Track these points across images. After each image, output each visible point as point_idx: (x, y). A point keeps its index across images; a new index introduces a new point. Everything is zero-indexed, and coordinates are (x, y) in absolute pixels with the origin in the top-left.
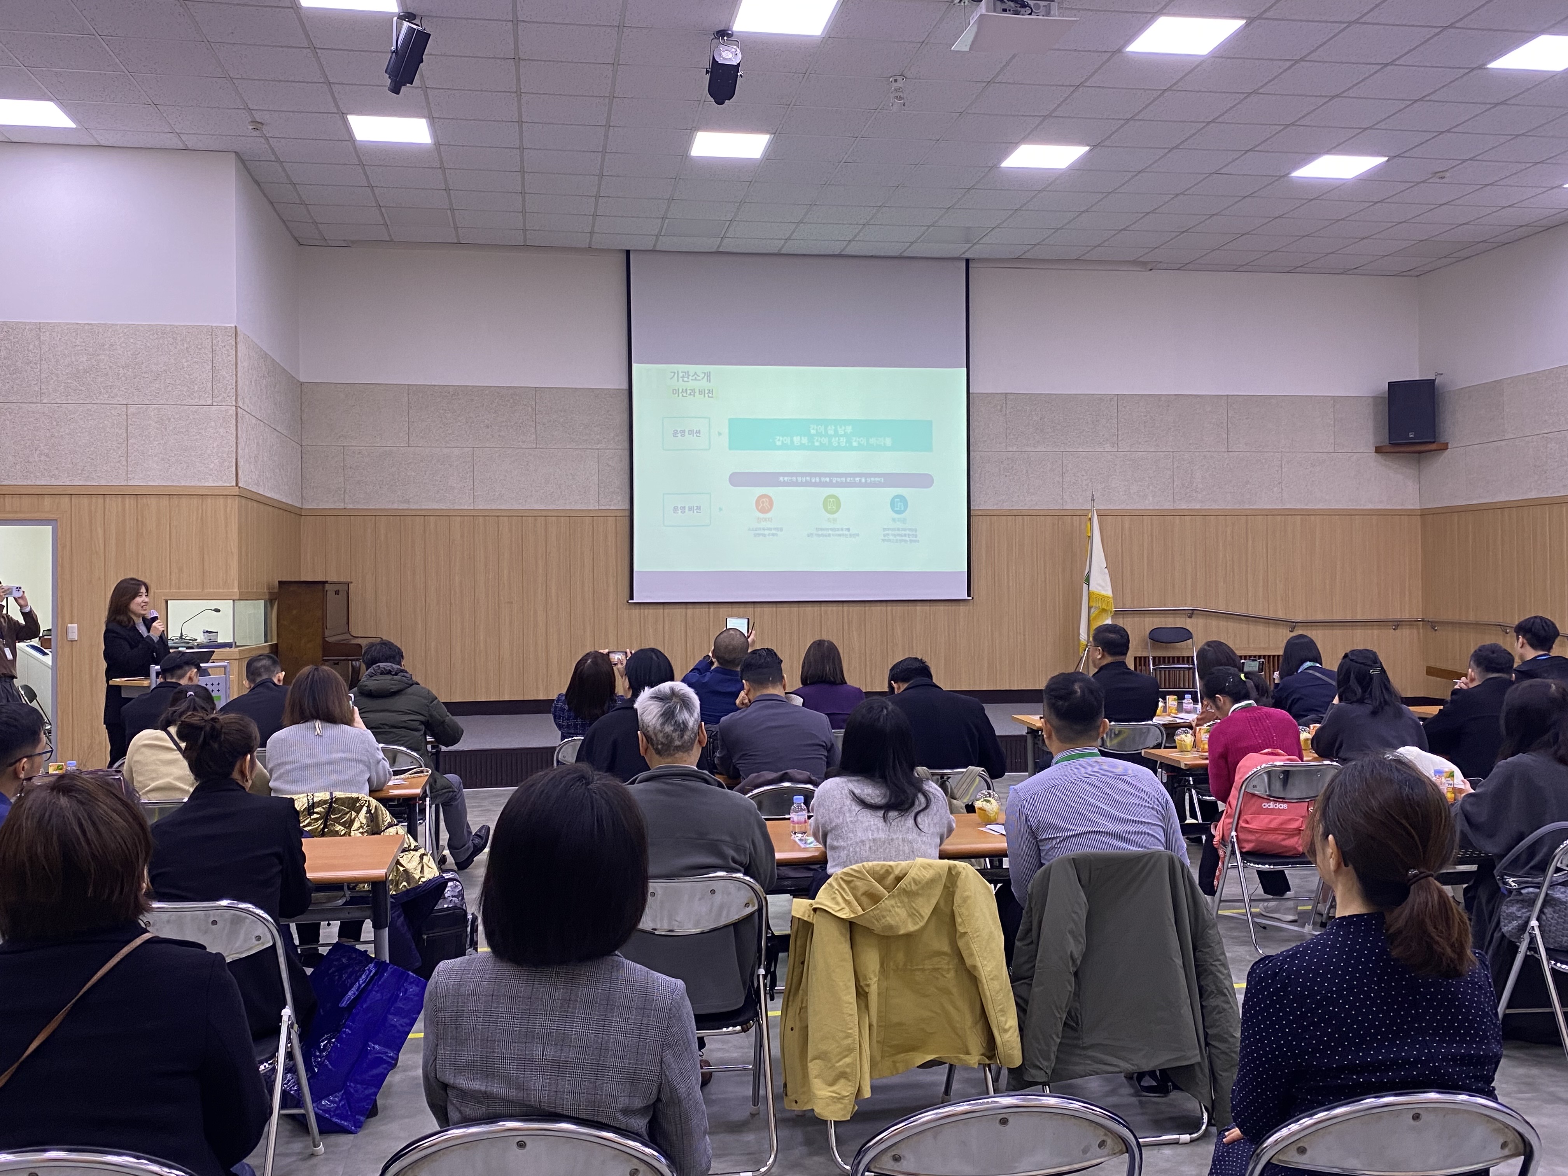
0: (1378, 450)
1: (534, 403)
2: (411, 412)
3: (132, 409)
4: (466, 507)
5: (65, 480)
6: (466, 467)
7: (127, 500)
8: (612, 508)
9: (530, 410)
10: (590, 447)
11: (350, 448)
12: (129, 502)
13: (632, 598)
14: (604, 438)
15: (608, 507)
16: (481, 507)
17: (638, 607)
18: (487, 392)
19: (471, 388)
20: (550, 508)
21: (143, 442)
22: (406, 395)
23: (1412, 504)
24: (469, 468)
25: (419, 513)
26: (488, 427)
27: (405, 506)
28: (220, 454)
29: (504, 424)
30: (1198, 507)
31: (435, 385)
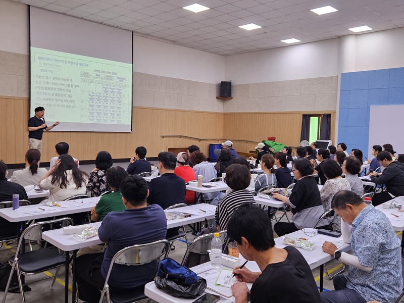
0: (217, 98)
10: (14, 74)
14: (19, 71)
15: (20, 96)
23: (222, 111)
30: (182, 109)
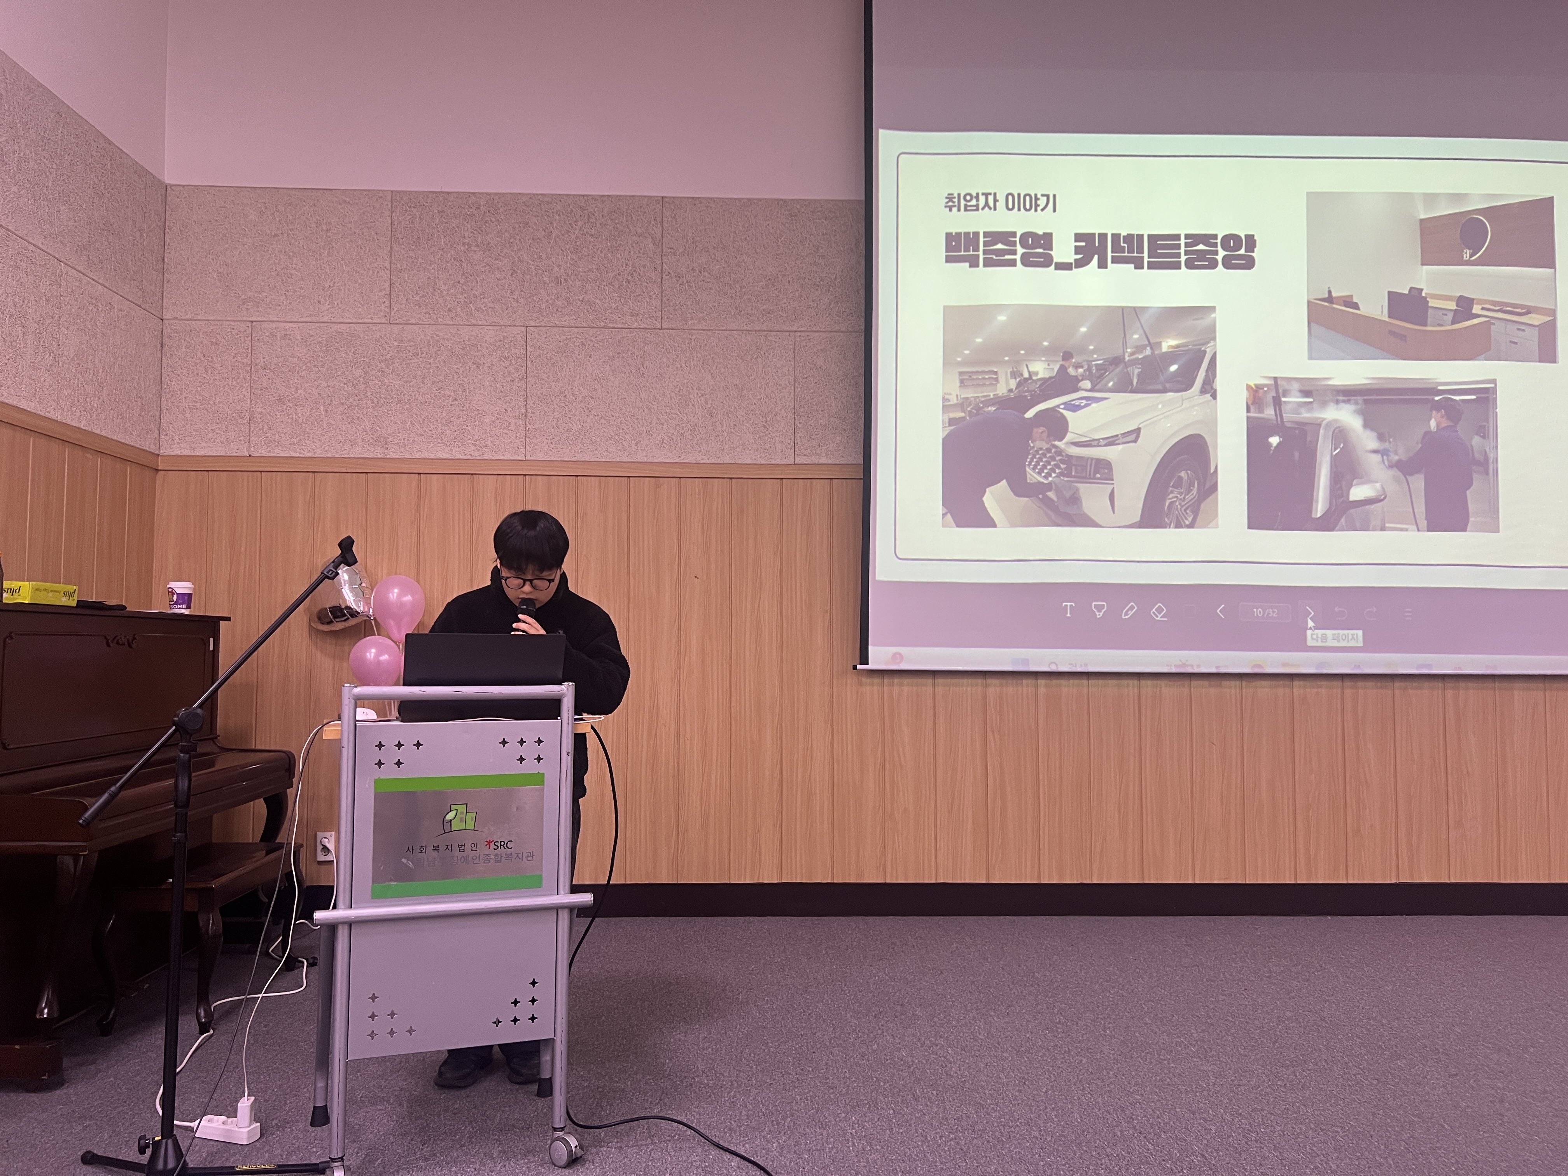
1: (658, 231)
2: (396, 248)
4: (508, 456)
6: (512, 369)
8: (824, 460)
9: (650, 245)
10: (777, 327)
11: (266, 325)
13: (864, 660)
14: (809, 307)
15: (814, 459)
16: (540, 456)
17: (876, 680)
18: (559, 208)
19: (524, 199)
20: (690, 459)
22: (387, 213)
24: (517, 370)
25: (405, 468)
26: (559, 282)
27: (378, 453)
29: (591, 276)
31: (448, 193)
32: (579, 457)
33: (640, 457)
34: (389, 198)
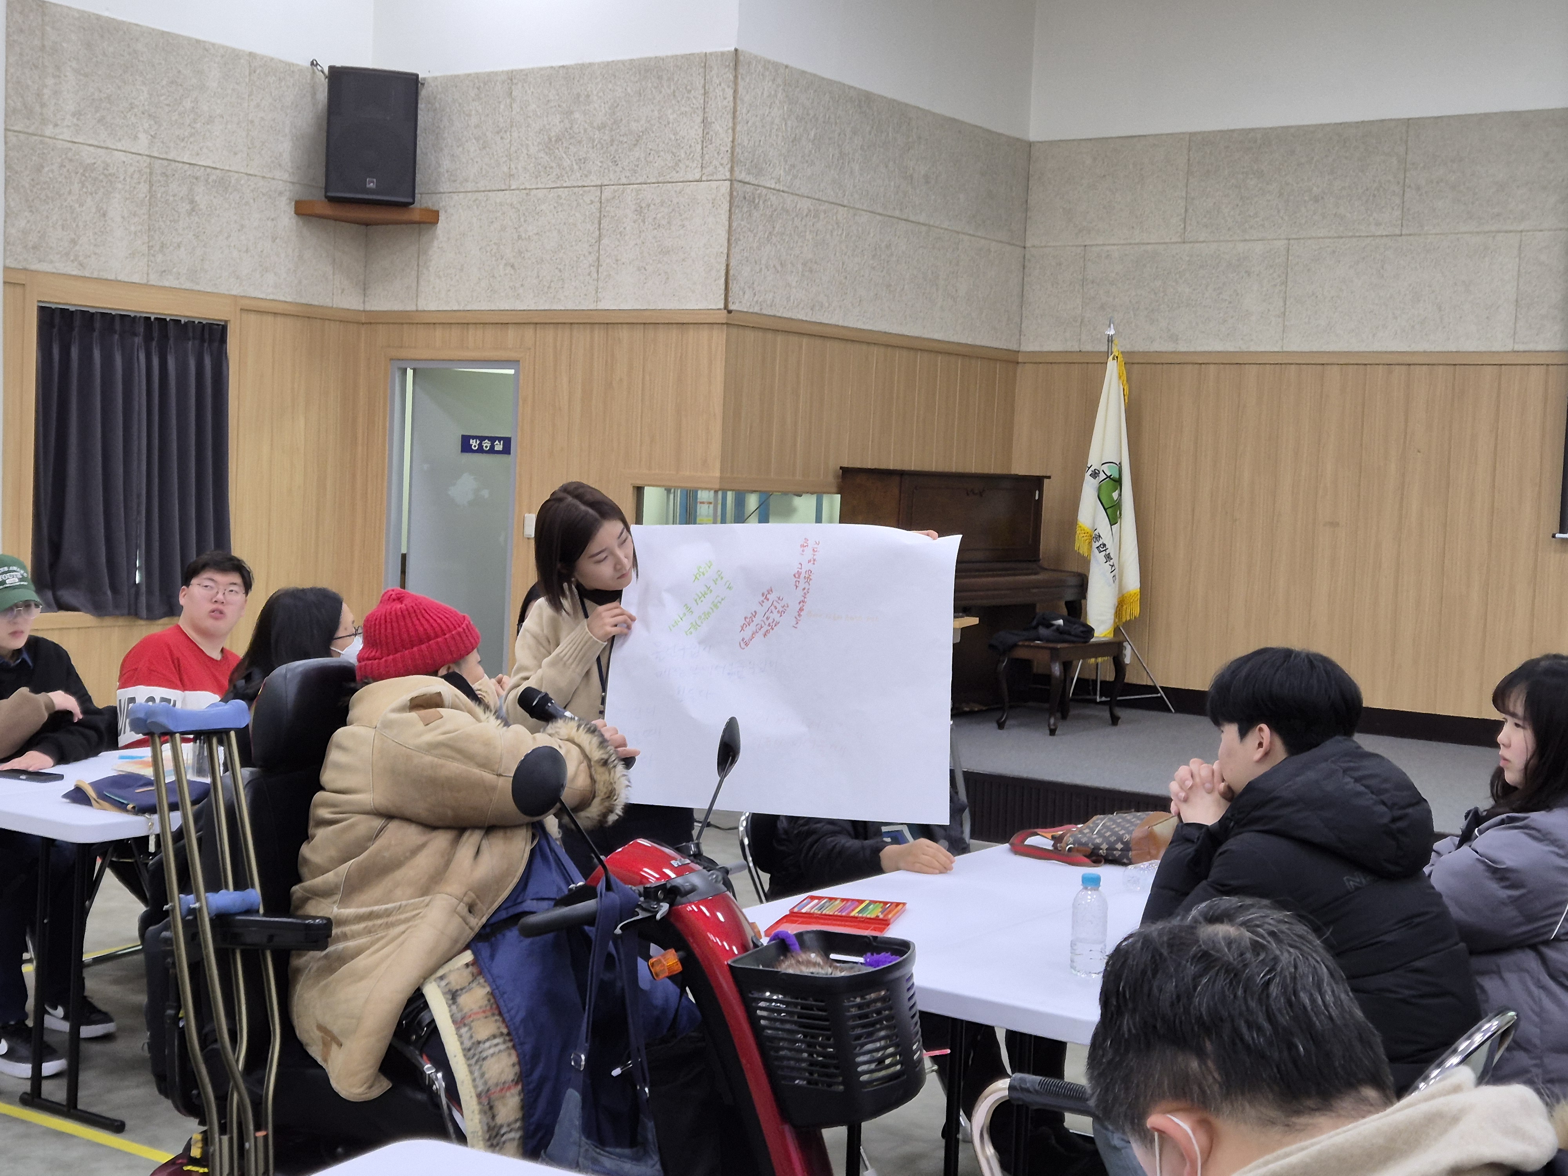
1: (1403, 149)
2: (1191, 180)
3: (607, 193)
4: (1269, 348)
5: (529, 302)
6: (1275, 275)
7: (596, 332)
8: (1539, 348)
9: (1395, 162)
10: (1505, 228)
11: (1095, 248)
12: (598, 334)
13: (1563, 529)
14: (1536, 208)
15: (1531, 346)
16: (1294, 348)
18: (1320, 135)
19: (1292, 130)
21: (617, 243)
22: (1185, 152)
24: (1279, 276)
25: (1191, 359)
26: (1316, 200)
27: (1171, 348)
28: (706, 258)
29: (1345, 193)
31: (1233, 131)
32: (1325, 348)
33: (1376, 347)
34: (1187, 139)
